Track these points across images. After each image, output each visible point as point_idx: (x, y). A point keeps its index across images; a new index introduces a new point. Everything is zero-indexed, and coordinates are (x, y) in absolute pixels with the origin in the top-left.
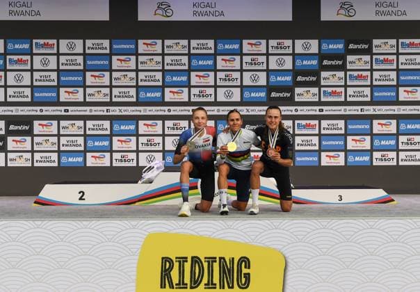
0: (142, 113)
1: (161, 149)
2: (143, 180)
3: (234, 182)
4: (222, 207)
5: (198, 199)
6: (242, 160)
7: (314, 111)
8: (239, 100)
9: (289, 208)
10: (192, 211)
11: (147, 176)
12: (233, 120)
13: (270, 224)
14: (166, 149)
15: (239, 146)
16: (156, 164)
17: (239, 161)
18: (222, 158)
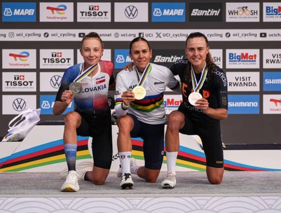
0: (8, 39)
1: (35, 90)
2: (9, 137)
3: (140, 140)
4: (124, 177)
5: (88, 164)
6: (153, 109)
7: (254, 35)
8: (146, 20)
9: (218, 178)
10: (80, 182)
11: (15, 130)
12: (138, 52)
13: (194, 202)
14: (42, 90)
15: (148, 88)
16: (28, 113)
17: (148, 111)
18: (124, 109)
